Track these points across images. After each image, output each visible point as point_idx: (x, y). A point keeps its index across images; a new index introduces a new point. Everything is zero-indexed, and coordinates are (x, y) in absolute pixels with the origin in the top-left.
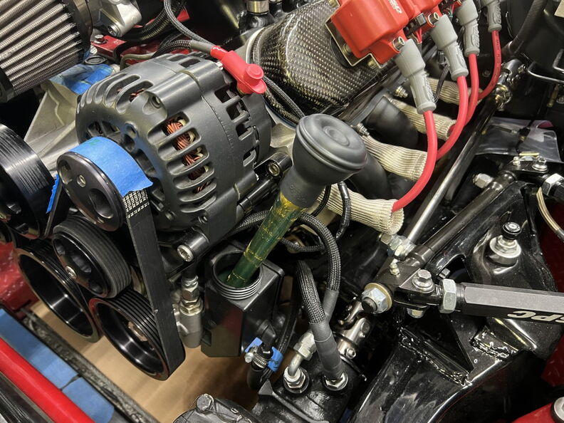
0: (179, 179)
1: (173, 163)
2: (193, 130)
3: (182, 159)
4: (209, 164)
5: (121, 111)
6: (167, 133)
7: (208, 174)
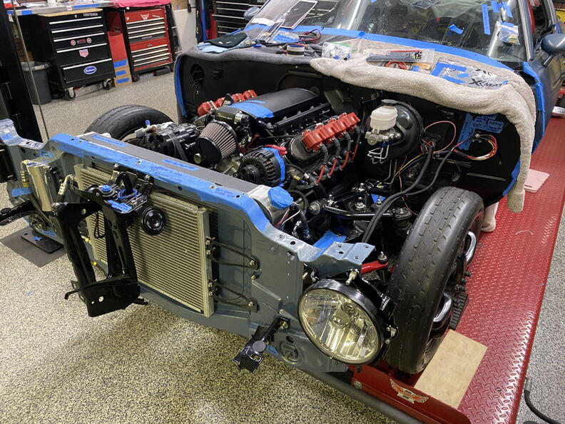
2: (272, 163)
3: (269, 169)
5: (256, 159)
6: (266, 163)
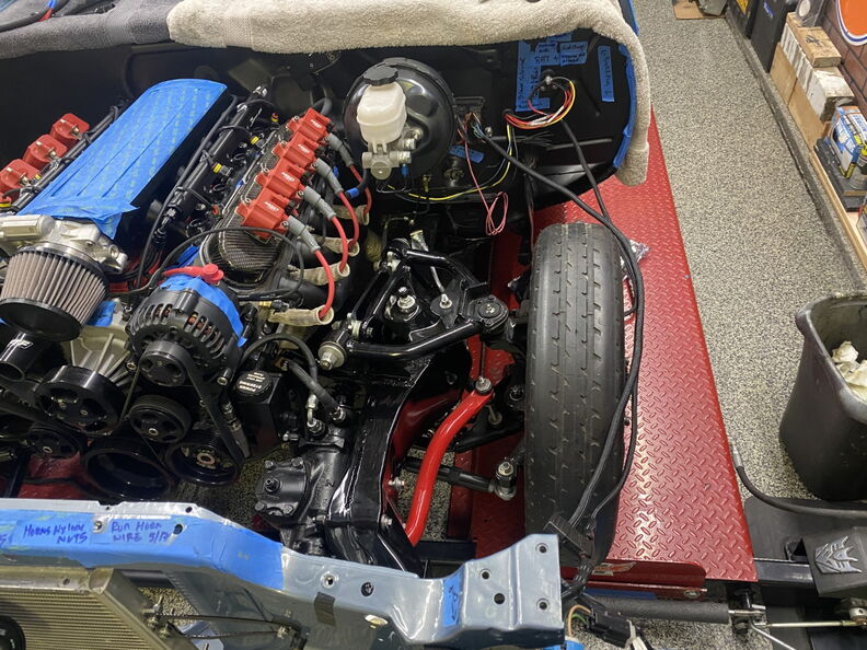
0: (206, 342)
1: (200, 336)
2: (203, 317)
3: (203, 333)
4: (217, 330)
5: (164, 323)
6: (191, 324)
7: (218, 335)
